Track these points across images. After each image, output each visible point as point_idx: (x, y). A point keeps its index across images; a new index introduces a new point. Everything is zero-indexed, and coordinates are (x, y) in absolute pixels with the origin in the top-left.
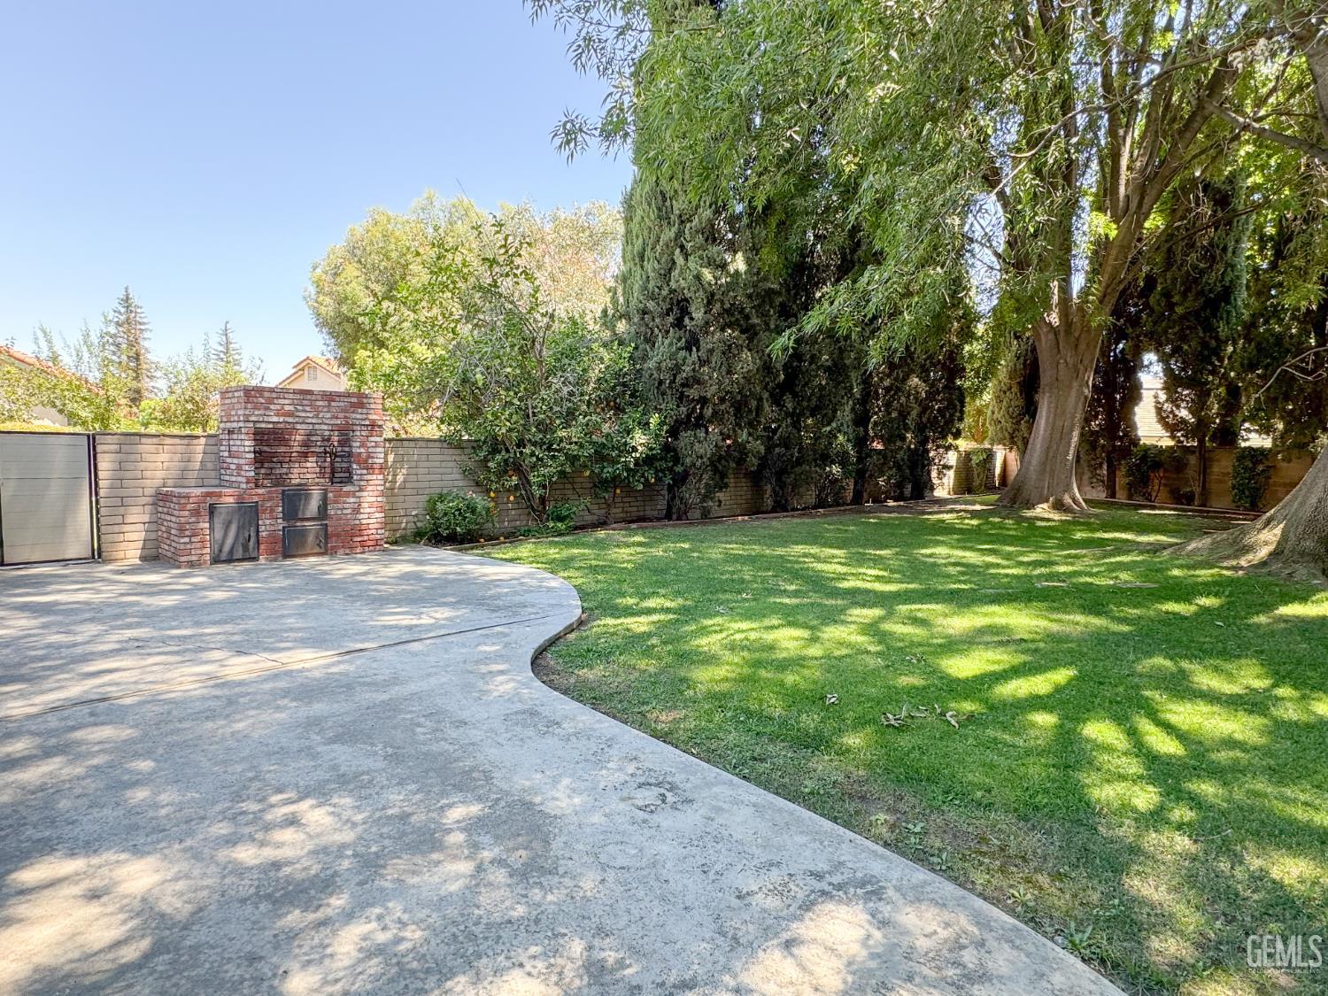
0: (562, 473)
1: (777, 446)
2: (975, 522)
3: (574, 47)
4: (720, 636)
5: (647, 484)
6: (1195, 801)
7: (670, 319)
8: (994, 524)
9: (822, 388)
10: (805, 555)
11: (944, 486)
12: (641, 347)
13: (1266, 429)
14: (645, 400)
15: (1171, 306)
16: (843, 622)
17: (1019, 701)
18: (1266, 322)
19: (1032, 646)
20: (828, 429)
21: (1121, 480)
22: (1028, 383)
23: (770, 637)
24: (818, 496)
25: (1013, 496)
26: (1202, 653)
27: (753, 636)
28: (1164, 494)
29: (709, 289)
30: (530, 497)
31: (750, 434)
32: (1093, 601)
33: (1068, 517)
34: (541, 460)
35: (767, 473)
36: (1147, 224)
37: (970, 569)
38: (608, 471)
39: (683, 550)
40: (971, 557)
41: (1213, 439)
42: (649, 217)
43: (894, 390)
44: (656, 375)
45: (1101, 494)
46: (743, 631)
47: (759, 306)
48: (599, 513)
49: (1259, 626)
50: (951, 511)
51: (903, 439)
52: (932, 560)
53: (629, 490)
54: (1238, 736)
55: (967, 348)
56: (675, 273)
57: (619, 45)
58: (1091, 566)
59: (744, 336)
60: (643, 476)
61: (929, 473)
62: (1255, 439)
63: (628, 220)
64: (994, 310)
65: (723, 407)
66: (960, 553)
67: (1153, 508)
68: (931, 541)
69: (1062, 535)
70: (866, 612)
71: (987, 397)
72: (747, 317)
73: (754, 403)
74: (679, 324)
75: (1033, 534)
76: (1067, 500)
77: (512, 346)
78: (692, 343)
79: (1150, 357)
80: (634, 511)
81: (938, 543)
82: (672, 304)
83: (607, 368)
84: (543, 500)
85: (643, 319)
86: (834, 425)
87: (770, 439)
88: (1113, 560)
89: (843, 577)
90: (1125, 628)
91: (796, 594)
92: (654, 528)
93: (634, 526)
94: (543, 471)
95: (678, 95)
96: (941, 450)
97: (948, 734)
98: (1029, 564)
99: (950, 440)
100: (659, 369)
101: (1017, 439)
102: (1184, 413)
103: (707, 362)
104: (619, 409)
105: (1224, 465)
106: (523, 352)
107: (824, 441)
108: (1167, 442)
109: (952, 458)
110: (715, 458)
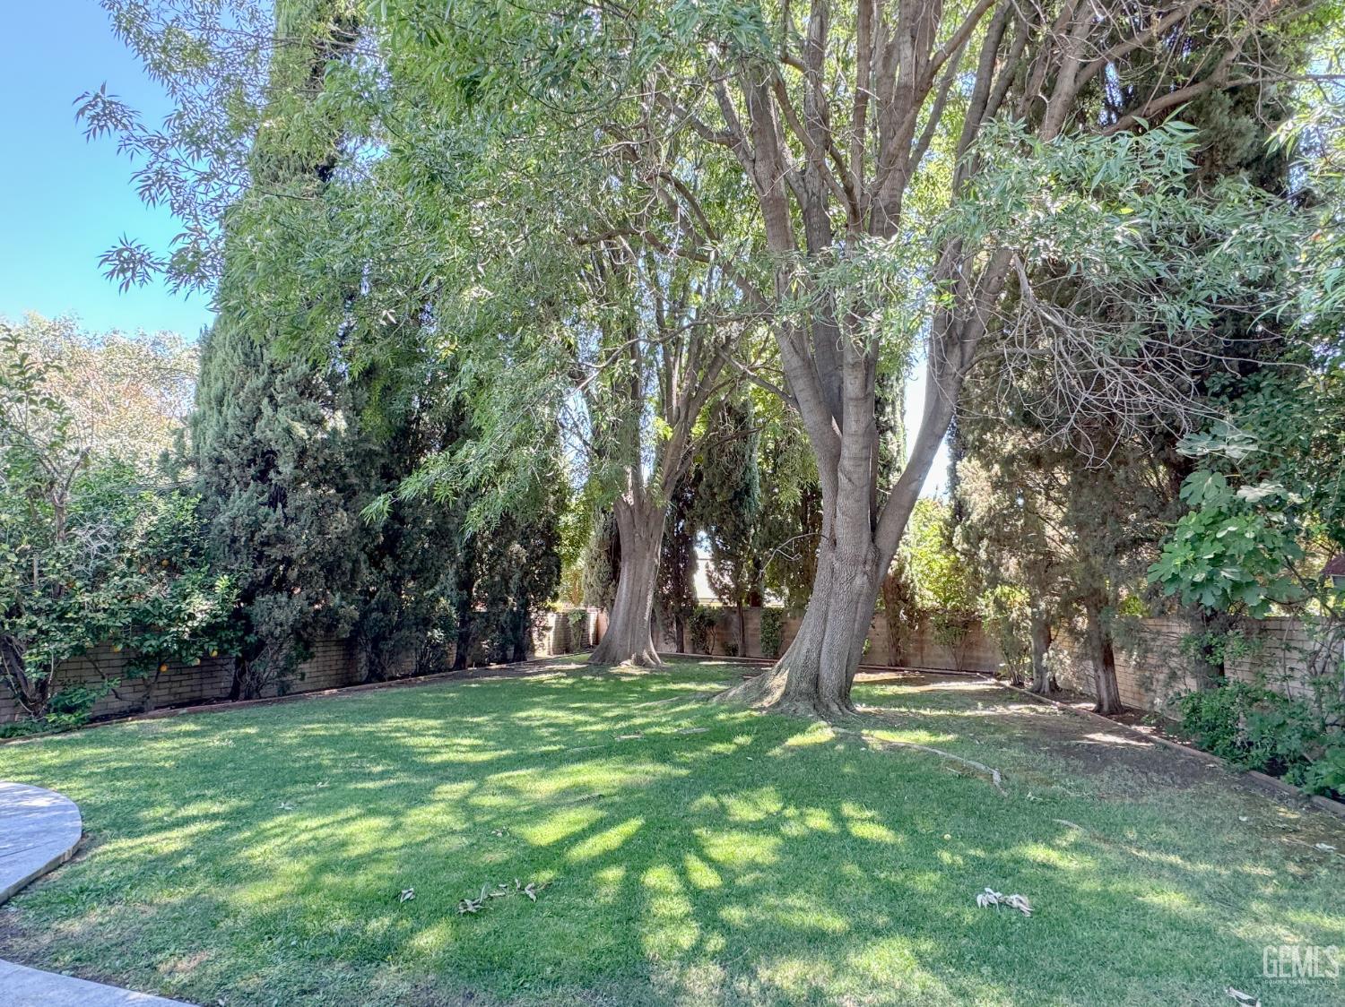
0: (79, 650)
1: (374, 610)
2: (570, 681)
3: (142, 177)
4: (279, 841)
5: (206, 658)
6: (726, 928)
7: (252, 471)
8: (585, 682)
9: (425, 551)
10: (398, 730)
11: (544, 647)
12: (211, 499)
13: (780, 593)
14: (210, 559)
15: (713, 495)
16: (431, 802)
17: (594, 860)
18: (773, 513)
19: (608, 801)
20: (431, 592)
21: (688, 636)
22: (613, 553)
23: (343, 832)
24: (419, 662)
25: (602, 653)
26: (736, 787)
27: (322, 833)
28: (717, 648)
29: (301, 444)
30: (21, 682)
31: (343, 598)
32: (661, 749)
33: (646, 672)
34: (47, 633)
35: (362, 640)
36: (694, 430)
37: (563, 729)
38: (151, 645)
39: (248, 736)
40: (563, 717)
41: (747, 602)
42: (232, 361)
43: (497, 554)
44: (228, 531)
45: (672, 649)
46: (311, 830)
47: (359, 467)
48: (131, 697)
49: (775, 757)
50: (550, 671)
51: (506, 602)
52: (527, 723)
53: (180, 666)
54: (759, 859)
55: (563, 518)
56: (261, 423)
57: (202, 188)
58: (660, 717)
59: (340, 495)
60: (202, 647)
61: (530, 636)
62: (773, 602)
63: (206, 360)
64: (585, 487)
65: (311, 569)
66: (553, 713)
67: (711, 659)
68: (528, 704)
69: (639, 689)
70: (455, 787)
71: (581, 563)
72: (344, 476)
73: (349, 565)
74: (262, 477)
75: (619, 690)
76: (646, 655)
77: (15, 488)
78: (277, 498)
79: (702, 534)
80: (185, 690)
81: (535, 705)
82: (256, 455)
83: (162, 520)
84: (42, 686)
85: (216, 468)
86: (437, 588)
87: (366, 602)
88: (678, 709)
89: (435, 751)
90: (684, 772)
91: (382, 776)
92: (212, 711)
93: (184, 711)
94: (46, 647)
95: (264, 254)
96: (541, 613)
97: (527, 908)
98: (612, 718)
99: (549, 603)
100: (233, 524)
101: (606, 601)
102: (727, 580)
103: (295, 519)
104: (173, 569)
105: (755, 622)
106: (34, 494)
107: (426, 605)
108: (717, 604)
109: (551, 620)
110: (299, 626)
